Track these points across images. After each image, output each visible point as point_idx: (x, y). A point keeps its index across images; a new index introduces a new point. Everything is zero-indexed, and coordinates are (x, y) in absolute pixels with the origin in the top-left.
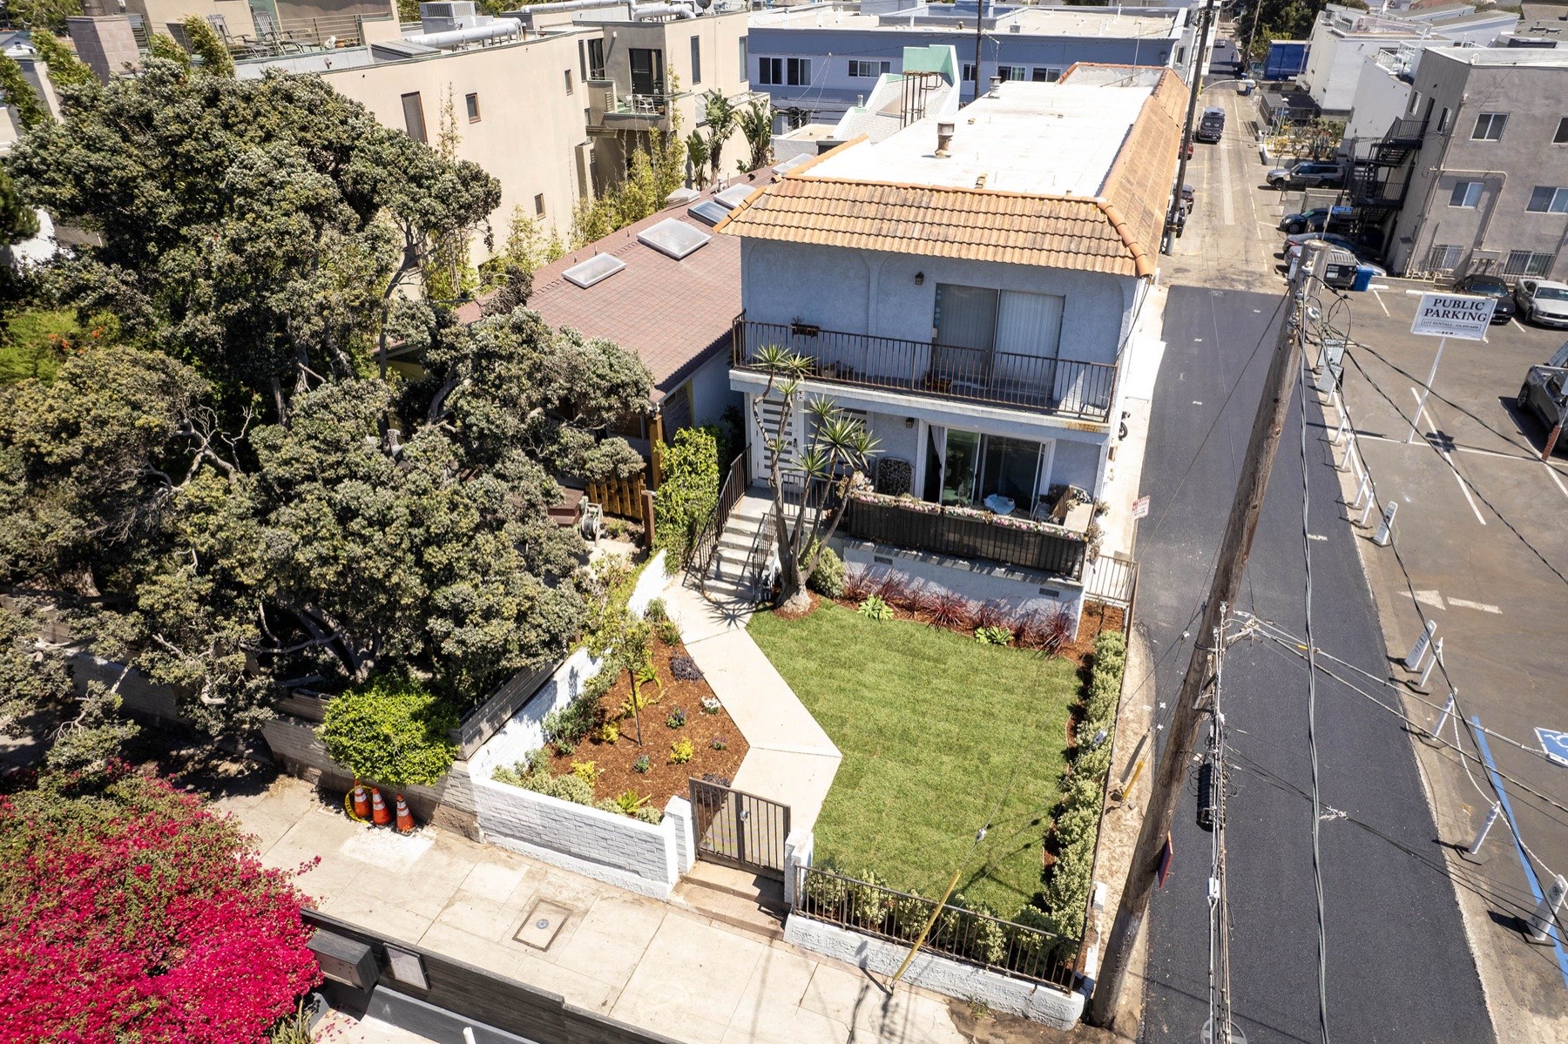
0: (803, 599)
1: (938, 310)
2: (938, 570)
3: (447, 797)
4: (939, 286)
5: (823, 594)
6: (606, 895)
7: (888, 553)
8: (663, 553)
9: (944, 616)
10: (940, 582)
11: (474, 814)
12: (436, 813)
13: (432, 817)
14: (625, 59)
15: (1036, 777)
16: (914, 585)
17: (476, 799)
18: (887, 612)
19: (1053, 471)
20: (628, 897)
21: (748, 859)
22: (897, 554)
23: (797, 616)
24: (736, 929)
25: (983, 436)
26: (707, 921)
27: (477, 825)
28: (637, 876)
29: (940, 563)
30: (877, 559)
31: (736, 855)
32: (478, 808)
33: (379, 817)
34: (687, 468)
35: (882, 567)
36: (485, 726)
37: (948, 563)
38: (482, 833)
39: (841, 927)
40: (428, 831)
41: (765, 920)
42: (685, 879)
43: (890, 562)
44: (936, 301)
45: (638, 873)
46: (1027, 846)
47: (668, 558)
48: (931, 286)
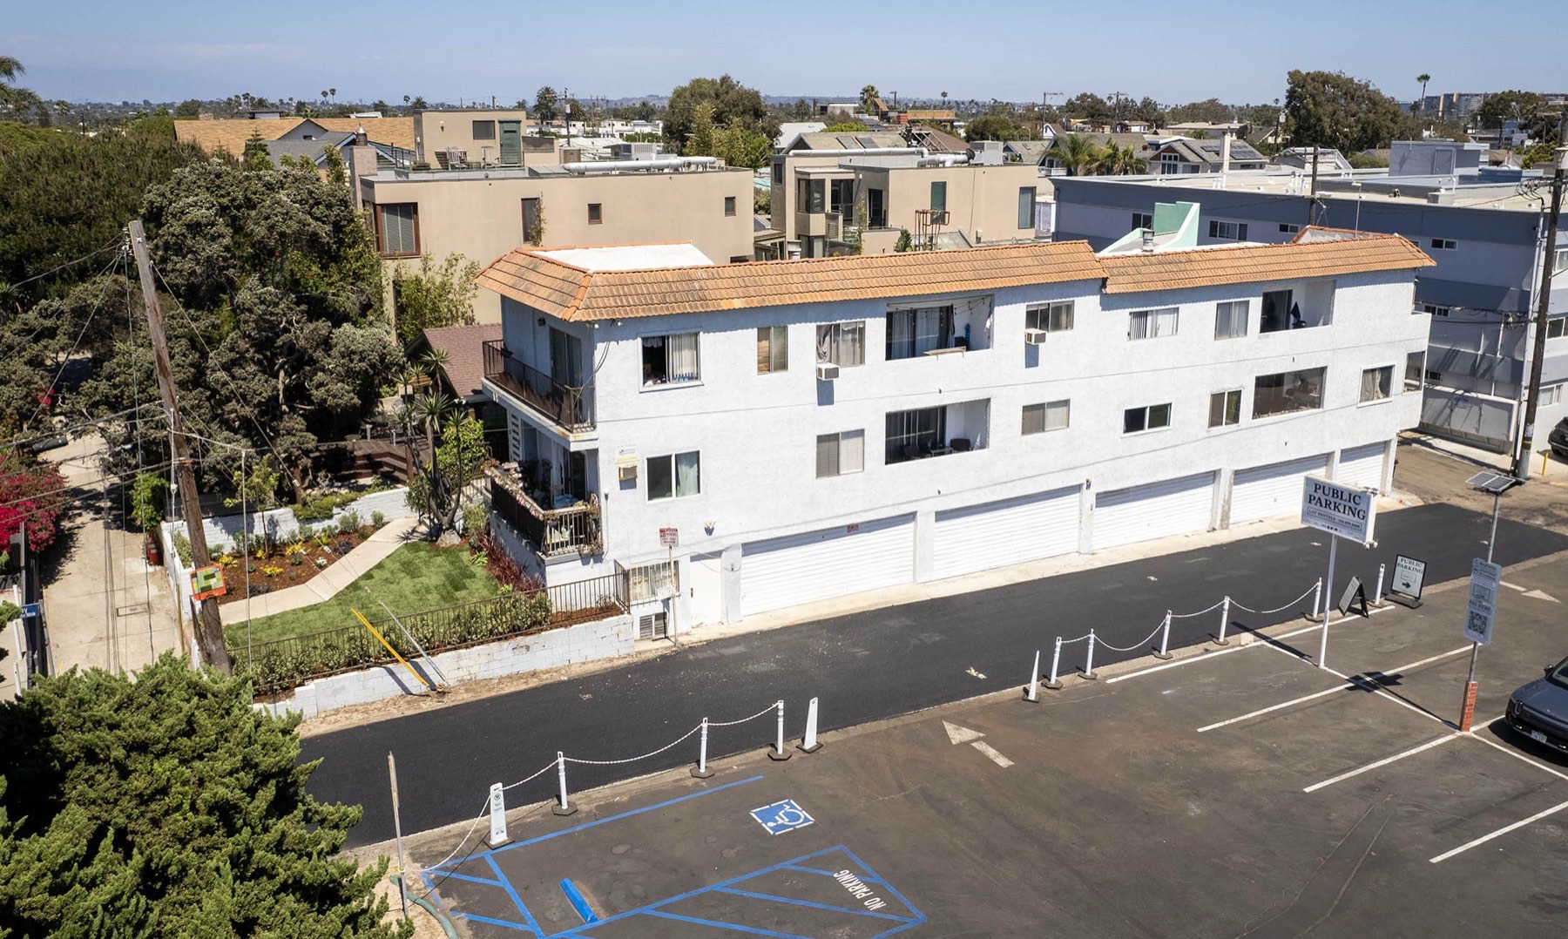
1: (552, 347)
4: (551, 329)
8: (405, 489)
19: (589, 479)
23: (438, 548)
44: (551, 339)
47: (410, 494)
48: (547, 329)
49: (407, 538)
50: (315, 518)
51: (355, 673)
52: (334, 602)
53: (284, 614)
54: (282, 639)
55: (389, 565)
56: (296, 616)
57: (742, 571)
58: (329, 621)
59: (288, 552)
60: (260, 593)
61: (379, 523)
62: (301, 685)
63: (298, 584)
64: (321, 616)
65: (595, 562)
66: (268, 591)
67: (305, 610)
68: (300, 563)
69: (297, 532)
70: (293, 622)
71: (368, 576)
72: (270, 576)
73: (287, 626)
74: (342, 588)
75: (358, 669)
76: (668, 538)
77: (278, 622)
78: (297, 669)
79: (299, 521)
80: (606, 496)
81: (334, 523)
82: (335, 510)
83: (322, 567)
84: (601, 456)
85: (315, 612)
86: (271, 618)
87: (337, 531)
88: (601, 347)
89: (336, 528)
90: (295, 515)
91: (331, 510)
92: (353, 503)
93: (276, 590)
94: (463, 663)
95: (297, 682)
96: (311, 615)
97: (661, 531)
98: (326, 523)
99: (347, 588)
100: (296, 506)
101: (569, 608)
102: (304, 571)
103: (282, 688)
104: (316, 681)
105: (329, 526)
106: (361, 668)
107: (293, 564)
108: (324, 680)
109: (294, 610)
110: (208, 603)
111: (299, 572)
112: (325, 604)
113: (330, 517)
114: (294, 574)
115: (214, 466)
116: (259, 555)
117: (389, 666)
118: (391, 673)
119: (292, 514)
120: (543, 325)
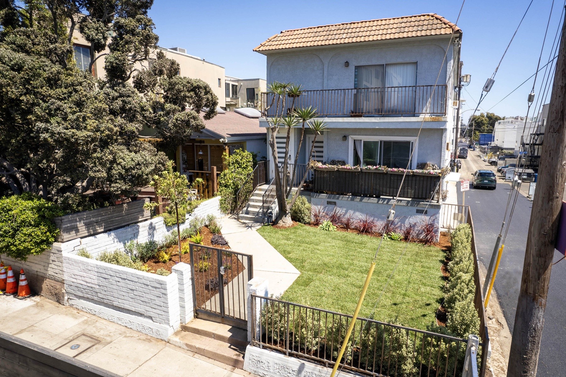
0: (288, 220)
1: (356, 80)
2: (360, 205)
3: (50, 272)
4: (357, 68)
5: (300, 221)
6: (128, 335)
7: (333, 198)
8: (219, 198)
9: (366, 230)
10: (361, 211)
11: (62, 282)
12: (44, 286)
13: (41, 289)
14: (245, 92)
15: (425, 285)
16: (347, 216)
17: (65, 269)
18: (333, 228)
19: (418, 156)
20: (143, 337)
21: (227, 313)
22: (338, 199)
23: (285, 228)
24: (211, 360)
25: (381, 142)
26: (191, 354)
27: (64, 291)
28: (150, 321)
29: (361, 200)
30: (329, 203)
31: (218, 311)
32: (66, 277)
33: (8, 288)
34: (236, 165)
35: (331, 207)
36: (81, 225)
37: (365, 200)
38: (66, 298)
39: (284, 353)
40: (36, 299)
41: (232, 354)
42: (185, 328)
43: (335, 203)
44: (355, 75)
45: (150, 318)
46: (424, 316)
48: (352, 68)
49: (248, 226)
79: (168, 227)
81: (186, 225)
82: (187, 216)
90: (165, 223)
92: (196, 209)
113: (184, 222)
119: (163, 222)
120: (348, 66)
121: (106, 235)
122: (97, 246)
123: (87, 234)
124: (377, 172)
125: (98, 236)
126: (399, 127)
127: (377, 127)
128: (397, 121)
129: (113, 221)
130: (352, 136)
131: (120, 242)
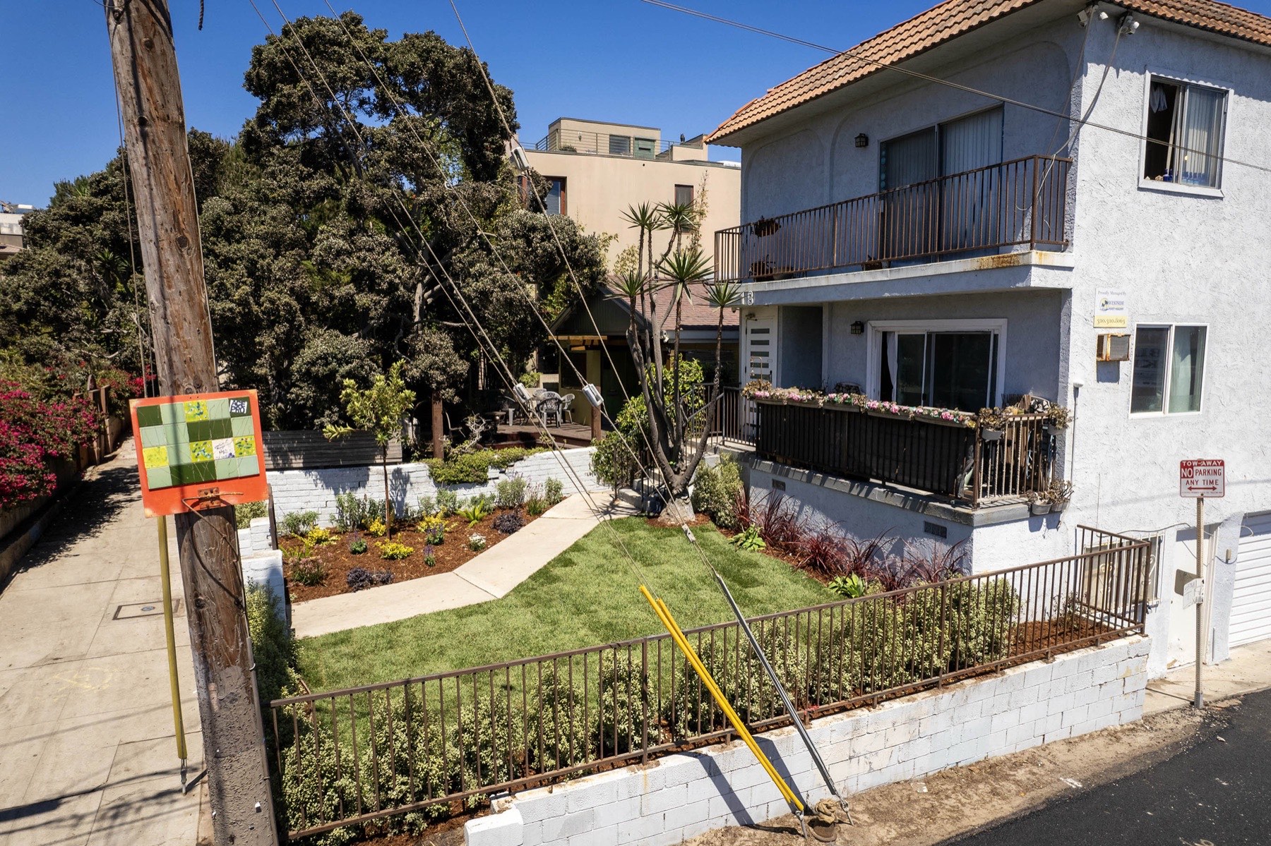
1: (884, 176)
2: (822, 495)
4: (884, 146)
7: (780, 474)
16: (802, 520)
19: (1007, 374)
22: (787, 474)
25: (930, 335)
29: (822, 483)
30: (775, 484)
37: (829, 482)
43: (784, 486)
44: (881, 165)
47: (598, 456)
48: (874, 148)
49: (606, 513)
50: (461, 482)
51: (622, 774)
52: (513, 600)
53: (419, 620)
54: (418, 673)
55: (591, 545)
56: (445, 625)
57: (1238, 566)
58: (517, 635)
59: (422, 526)
60: (372, 583)
61: (555, 495)
62: (482, 808)
63: (440, 571)
64: (498, 627)
65: (1049, 527)
66: (385, 582)
67: (463, 613)
68: (441, 542)
69: (433, 501)
70: (440, 636)
71: (564, 560)
72: (392, 558)
73: (429, 644)
74: (523, 577)
75: (627, 763)
76: (1200, 480)
77: (407, 634)
78: (471, 759)
79: (437, 484)
80: (1076, 389)
81: (490, 490)
82: (492, 473)
83: (477, 549)
84: (1077, 306)
85: (482, 618)
86: (393, 627)
87: (493, 505)
88: (1094, 71)
89: (493, 497)
90: (431, 475)
91: (485, 471)
92: (518, 464)
93: (402, 579)
94: (862, 745)
95: (472, 802)
96: (476, 624)
97: (1185, 466)
98: (476, 491)
99: (533, 578)
100: (434, 460)
101: (1039, 618)
102: (449, 554)
103: (427, 816)
104: (523, 797)
105: (482, 496)
106: (639, 760)
107: (429, 542)
108: (542, 792)
109: (439, 613)
110: (201, 529)
111: (440, 554)
112: (499, 603)
113: (483, 482)
114: (432, 556)
115: (308, 372)
116: (372, 529)
117: (704, 750)
118: (713, 770)
119: (428, 473)
120: (867, 144)
121: (302, 473)
122: (285, 488)
123: (272, 467)
124: (847, 409)
125: (287, 473)
126: (930, 290)
127: (887, 295)
128: (922, 274)
129: (322, 454)
130: (873, 323)
131: (327, 487)
